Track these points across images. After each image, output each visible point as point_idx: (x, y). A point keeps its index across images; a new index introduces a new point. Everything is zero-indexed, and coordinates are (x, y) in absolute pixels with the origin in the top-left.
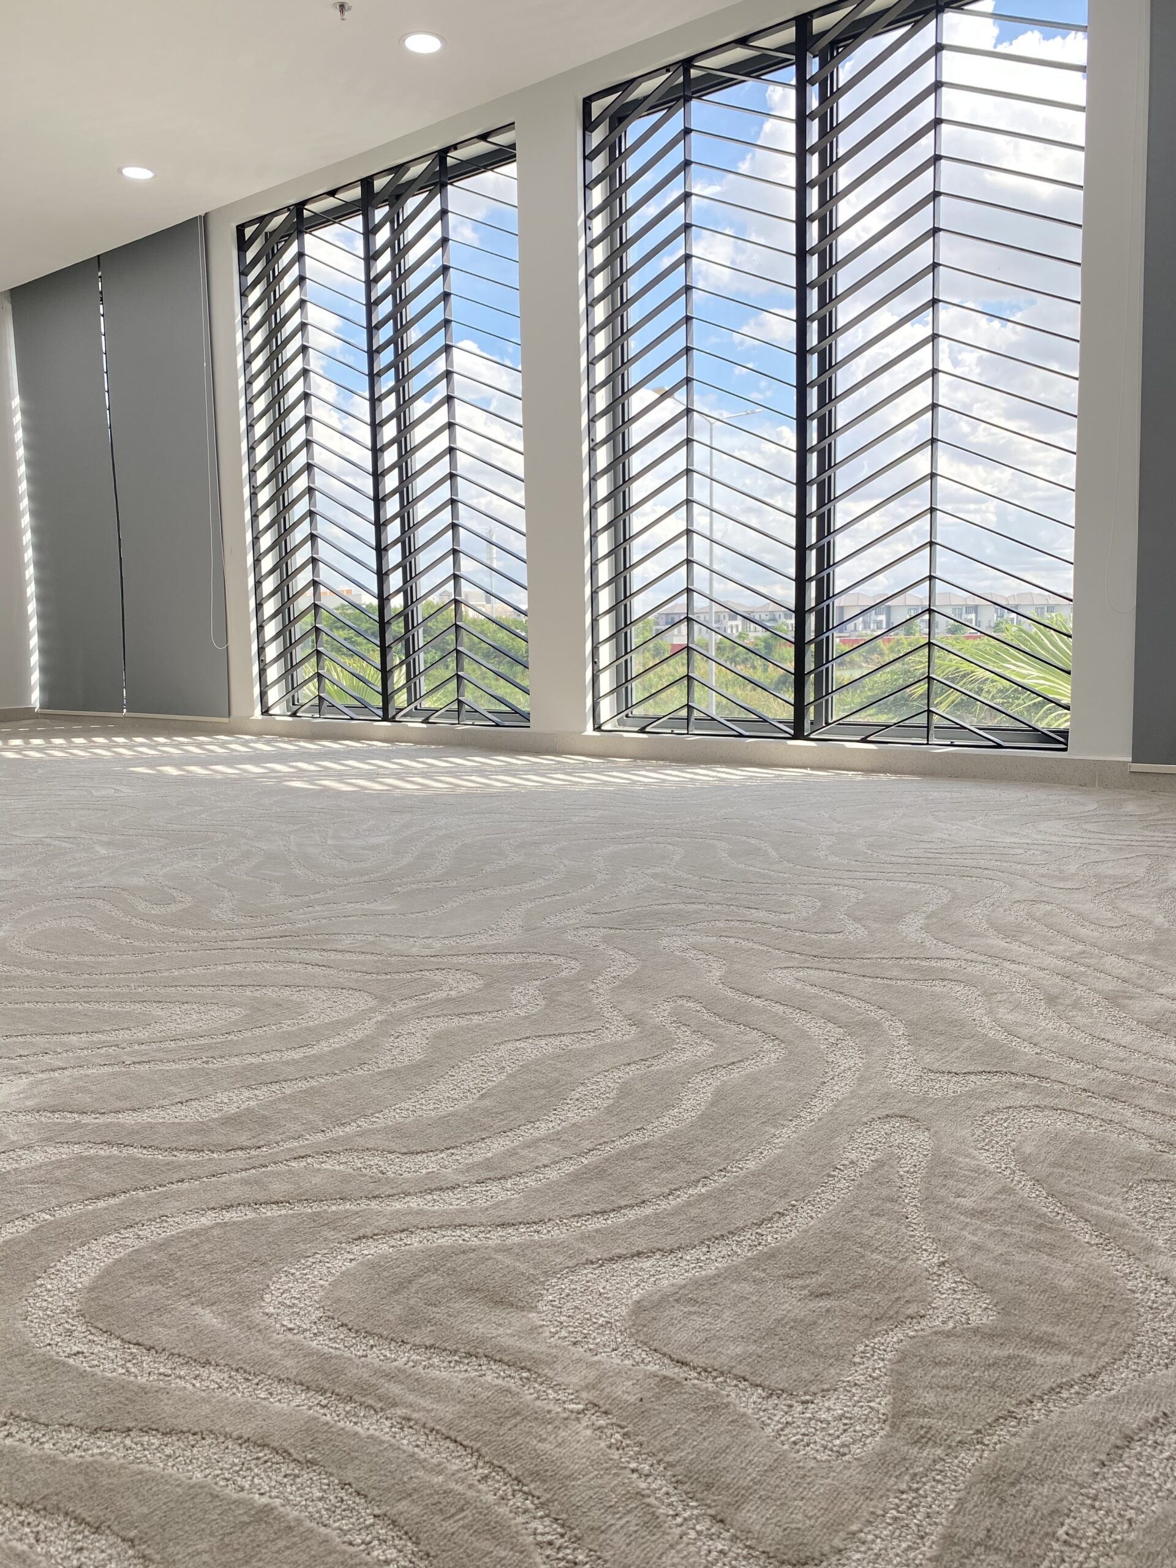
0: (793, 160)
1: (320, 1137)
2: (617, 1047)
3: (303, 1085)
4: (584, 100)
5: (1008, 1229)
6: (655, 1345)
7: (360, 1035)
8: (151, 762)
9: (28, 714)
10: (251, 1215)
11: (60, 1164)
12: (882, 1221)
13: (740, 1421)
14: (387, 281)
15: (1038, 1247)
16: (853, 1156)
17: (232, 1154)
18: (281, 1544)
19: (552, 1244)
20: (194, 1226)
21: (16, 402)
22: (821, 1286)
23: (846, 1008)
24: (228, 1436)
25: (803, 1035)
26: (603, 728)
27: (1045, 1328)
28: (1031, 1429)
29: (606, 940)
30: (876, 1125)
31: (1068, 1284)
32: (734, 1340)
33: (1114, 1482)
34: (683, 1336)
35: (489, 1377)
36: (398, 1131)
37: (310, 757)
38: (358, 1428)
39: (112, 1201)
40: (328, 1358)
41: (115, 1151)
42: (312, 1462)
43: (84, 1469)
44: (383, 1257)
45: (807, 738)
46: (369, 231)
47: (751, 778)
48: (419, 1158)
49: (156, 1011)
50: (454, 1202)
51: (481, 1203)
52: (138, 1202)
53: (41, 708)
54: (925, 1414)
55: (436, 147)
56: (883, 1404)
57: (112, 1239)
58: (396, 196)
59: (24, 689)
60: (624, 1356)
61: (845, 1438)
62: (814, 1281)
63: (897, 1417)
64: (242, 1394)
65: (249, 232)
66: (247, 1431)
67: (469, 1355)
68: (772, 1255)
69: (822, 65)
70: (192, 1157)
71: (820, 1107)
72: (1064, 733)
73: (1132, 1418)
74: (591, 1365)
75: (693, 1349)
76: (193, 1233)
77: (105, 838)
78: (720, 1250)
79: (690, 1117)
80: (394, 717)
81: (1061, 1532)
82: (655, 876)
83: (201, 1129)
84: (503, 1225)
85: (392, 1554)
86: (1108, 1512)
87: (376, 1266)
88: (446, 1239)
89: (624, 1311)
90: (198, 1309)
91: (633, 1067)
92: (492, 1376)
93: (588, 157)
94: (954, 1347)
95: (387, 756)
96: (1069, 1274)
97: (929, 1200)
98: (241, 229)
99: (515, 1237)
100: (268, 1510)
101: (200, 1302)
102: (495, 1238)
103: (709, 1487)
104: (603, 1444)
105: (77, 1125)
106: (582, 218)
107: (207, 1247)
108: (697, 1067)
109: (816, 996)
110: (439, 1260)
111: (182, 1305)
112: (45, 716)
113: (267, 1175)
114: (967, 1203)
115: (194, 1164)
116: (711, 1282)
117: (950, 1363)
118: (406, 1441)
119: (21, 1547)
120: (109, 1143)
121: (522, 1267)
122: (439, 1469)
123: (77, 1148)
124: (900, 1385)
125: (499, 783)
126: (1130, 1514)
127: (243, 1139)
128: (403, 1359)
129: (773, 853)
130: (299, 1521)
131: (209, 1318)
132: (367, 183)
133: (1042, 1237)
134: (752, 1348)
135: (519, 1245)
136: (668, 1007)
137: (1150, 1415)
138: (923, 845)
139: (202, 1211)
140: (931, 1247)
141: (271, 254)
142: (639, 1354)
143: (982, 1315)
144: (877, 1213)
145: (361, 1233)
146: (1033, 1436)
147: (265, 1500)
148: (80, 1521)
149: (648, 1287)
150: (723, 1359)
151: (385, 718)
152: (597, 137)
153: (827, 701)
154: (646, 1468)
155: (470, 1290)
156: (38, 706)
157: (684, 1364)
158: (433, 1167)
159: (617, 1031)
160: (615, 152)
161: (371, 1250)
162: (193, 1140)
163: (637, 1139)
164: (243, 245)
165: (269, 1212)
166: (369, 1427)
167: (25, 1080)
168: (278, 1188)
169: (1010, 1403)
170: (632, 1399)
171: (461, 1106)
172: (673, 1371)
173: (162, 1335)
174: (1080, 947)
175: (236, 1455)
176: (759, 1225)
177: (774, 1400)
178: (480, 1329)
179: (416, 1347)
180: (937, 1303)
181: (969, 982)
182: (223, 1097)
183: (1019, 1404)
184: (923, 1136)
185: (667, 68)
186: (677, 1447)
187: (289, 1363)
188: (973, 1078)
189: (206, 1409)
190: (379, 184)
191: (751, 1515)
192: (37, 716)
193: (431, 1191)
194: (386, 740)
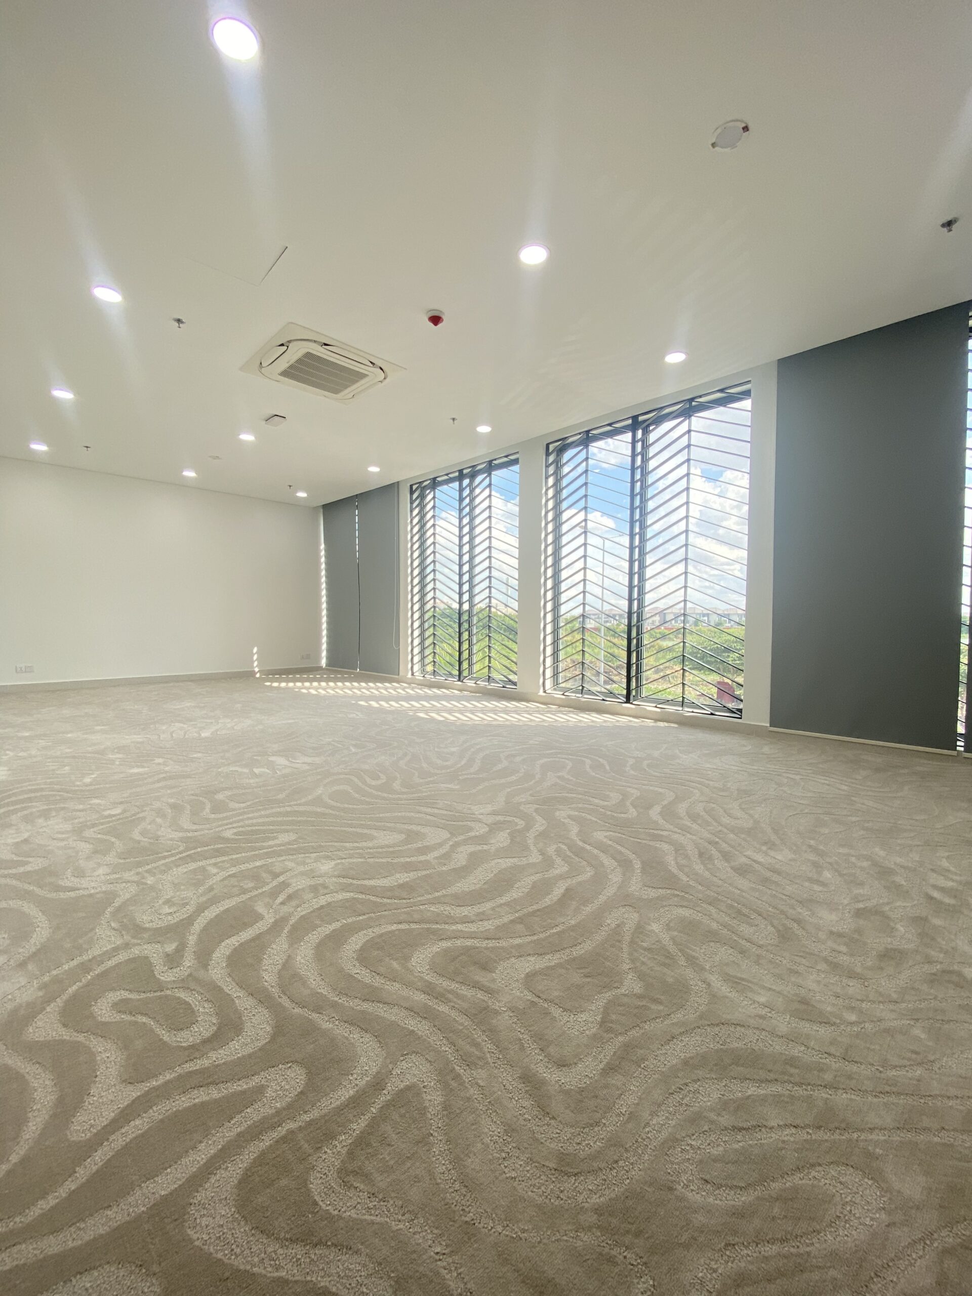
0: (630, 471)
1: (430, 896)
2: (533, 865)
3: (424, 873)
4: (546, 444)
5: (656, 957)
6: (531, 989)
7: (444, 851)
8: (367, 699)
9: (320, 668)
10: (408, 927)
11: (347, 900)
12: (614, 949)
13: (554, 1019)
14: (467, 509)
15: (664, 965)
16: (609, 921)
17: (401, 901)
18: (417, 1042)
19: (502, 948)
20: (390, 929)
21: (322, 546)
22: (589, 973)
23: (621, 853)
24: (402, 1006)
25: (602, 865)
26: (547, 692)
27: (658, 996)
28: (643, 1031)
29: (536, 810)
30: (620, 908)
31: (671, 980)
32: (556, 990)
33: (664, 1051)
34: (540, 988)
35: (479, 996)
36: (456, 896)
37: (427, 698)
38: (439, 1008)
39: (364, 917)
40: (431, 983)
41: (364, 896)
42: (425, 1018)
43: (363, 1012)
44: (449, 948)
45: (632, 704)
46: (461, 490)
47: (605, 721)
48: (462, 908)
49: (374, 833)
50: (472, 928)
51: (481, 929)
52: (372, 918)
54: (612, 1023)
55: (488, 459)
56: (599, 1018)
57: (365, 932)
58: (473, 476)
59: (319, 658)
60: (522, 992)
61: (585, 1028)
62: (587, 970)
63: (602, 1023)
64: (405, 992)
65: (414, 487)
66: (407, 1005)
67: (473, 987)
68: (574, 959)
69: (643, 434)
70: (388, 901)
71: (602, 898)
72: (740, 710)
73: (676, 1031)
74: (510, 994)
75: (543, 992)
76: (390, 932)
77: (354, 742)
78: (557, 955)
79: (555, 899)
80: (463, 680)
81: (642, 1066)
82: (559, 777)
83: (391, 889)
84: (488, 939)
85: (447, 1049)
86: (660, 1061)
87: (446, 951)
88: (469, 943)
89: (523, 976)
90: (392, 961)
91: (538, 875)
92: (480, 995)
93: (547, 466)
94: (626, 1000)
95: (458, 699)
96: (672, 976)
97: (632, 942)
98: (411, 486)
99: (491, 943)
100: (413, 1031)
101: (392, 959)
102: (484, 944)
103: (540, 1039)
104: (511, 1022)
105: (351, 884)
107: (394, 938)
108: (561, 877)
109: (610, 846)
110: (467, 950)
111: (387, 959)
112: (327, 669)
113: (413, 911)
114: (645, 944)
115: (389, 904)
116: (552, 968)
117: (624, 1005)
118: (453, 1014)
119: (346, 1035)
120: (361, 893)
121: (492, 956)
122: (462, 1024)
123: (352, 894)
124: (606, 1011)
125: (502, 718)
126: (666, 1062)
127: (404, 895)
128: (454, 986)
129: (608, 768)
130: (422, 1036)
131: (395, 965)
132: (461, 471)
133: (667, 961)
134: (561, 994)
135: (492, 947)
136: (555, 846)
137: (683, 1030)
138: (671, 767)
139: (392, 924)
140: (628, 961)
141: (422, 497)
142: (526, 992)
143: (638, 988)
144: (612, 946)
145: (442, 937)
146: (643, 1034)
147: (412, 1028)
148: (362, 1029)
149: (532, 968)
150: (551, 997)
151: (459, 680)
152: (551, 459)
154: (523, 1031)
155: (475, 963)
156: (325, 666)
157: (539, 997)
158: (466, 913)
159: (535, 858)
160: (558, 466)
161: (445, 944)
162: (389, 894)
163: (535, 907)
164: (412, 492)
165: (413, 926)
166: (443, 1008)
167: (333, 863)
168: (416, 917)
169: (639, 1022)
170: (521, 1008)
171: (478, 886)
172: (536, 1000)
173: (382, 970)
174: (720, 828)
175: (404, 1013)
176: (571, 947)
177: (565, 1013)
178: (477, 978)
179: (457, 982)
180: (625, 983)
181: (671, 842)
182: (398, 876)
183: (641, 1022)
184: (636, 915)
185: (580, 434)
186: (532, 1025)
187: (419, 984)
188: (660, 890)
189: (395, 997)
190: (465, 472)
191: (552, 1050)
192: (324, 671)
193: (465, 923)
194: (459, 690)
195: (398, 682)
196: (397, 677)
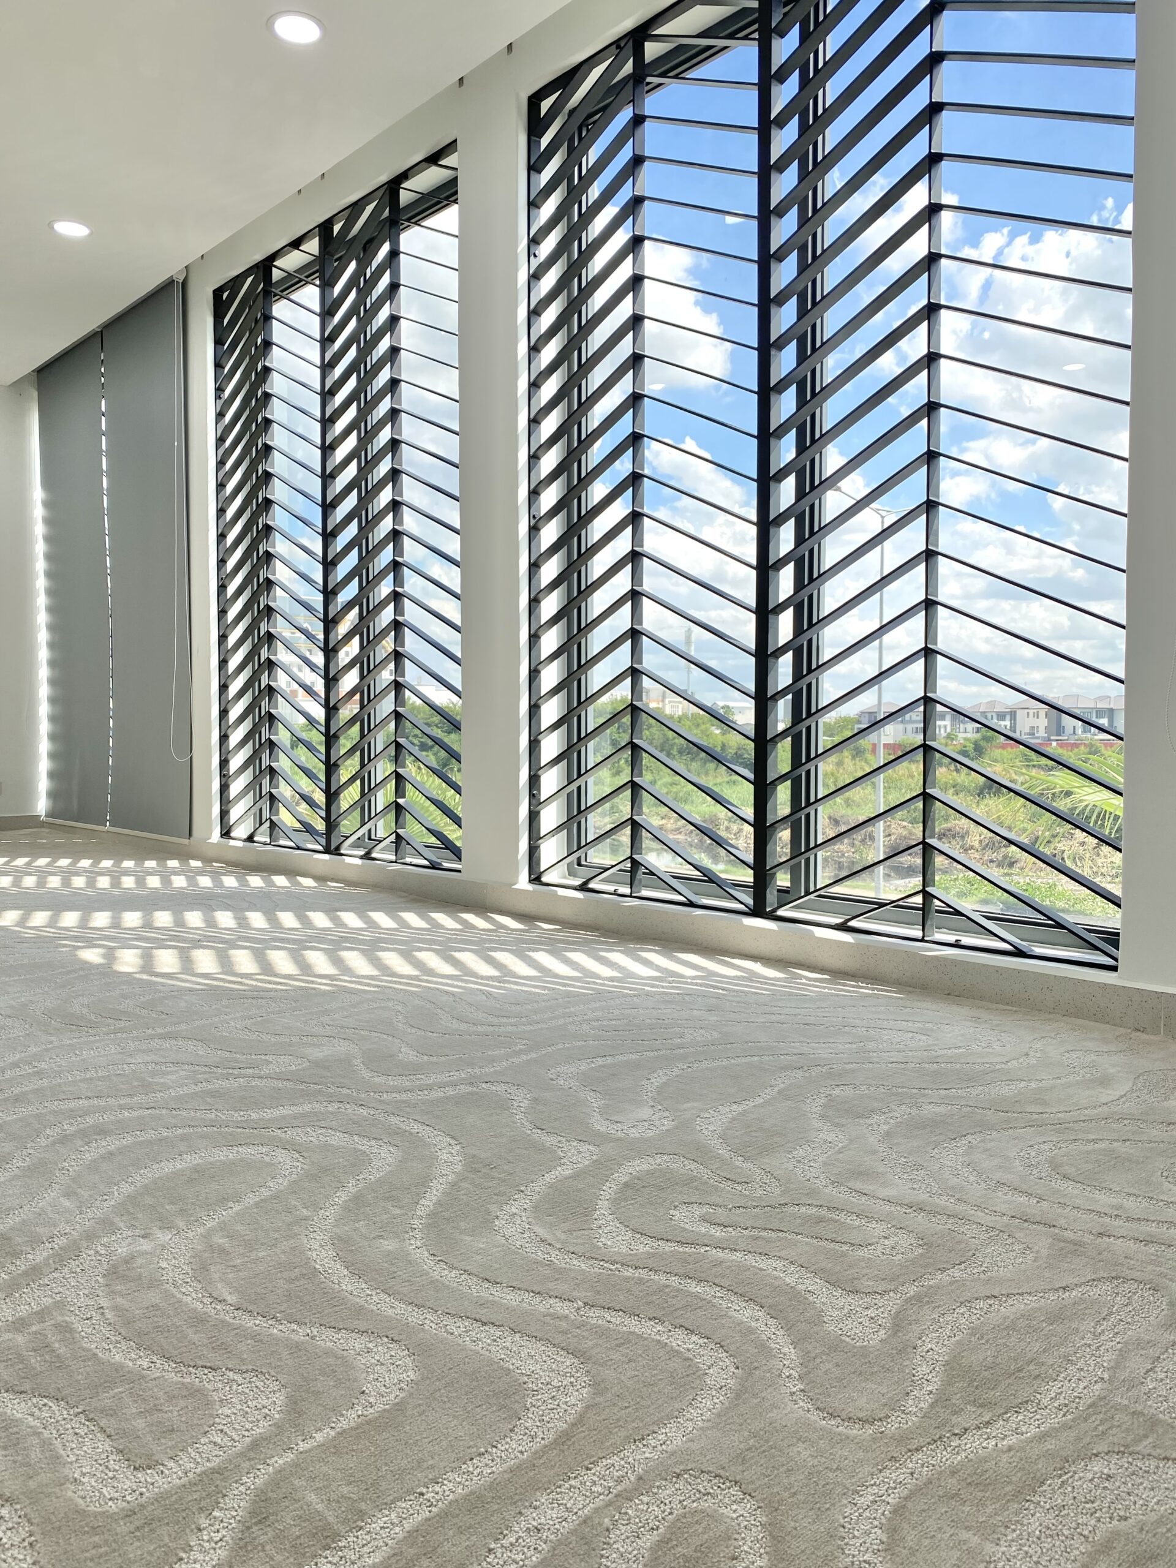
4: (530, 98)
9: (32, 822)
26: (544, 879)
45: (772, 917)
53: (46, 816)
55: (384, 178)
65: (224, 295)
80: (338, 848)
98: (216, 293)
106: (524, 242)
132: (324, 228)
151: (327, 849)
153: (808, 860)
156: (43, 813)
185: (617, 44)
192: (43, 824)
194: (315, 878)
195: (184, 855)
196: (186, 841)
